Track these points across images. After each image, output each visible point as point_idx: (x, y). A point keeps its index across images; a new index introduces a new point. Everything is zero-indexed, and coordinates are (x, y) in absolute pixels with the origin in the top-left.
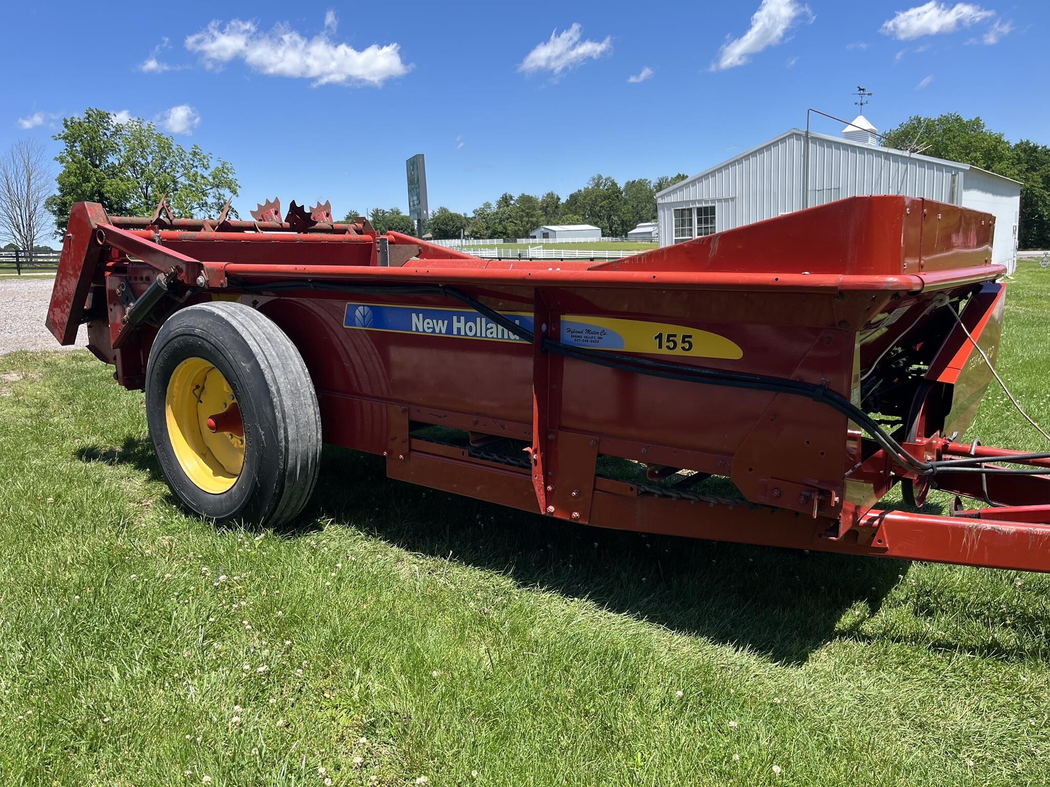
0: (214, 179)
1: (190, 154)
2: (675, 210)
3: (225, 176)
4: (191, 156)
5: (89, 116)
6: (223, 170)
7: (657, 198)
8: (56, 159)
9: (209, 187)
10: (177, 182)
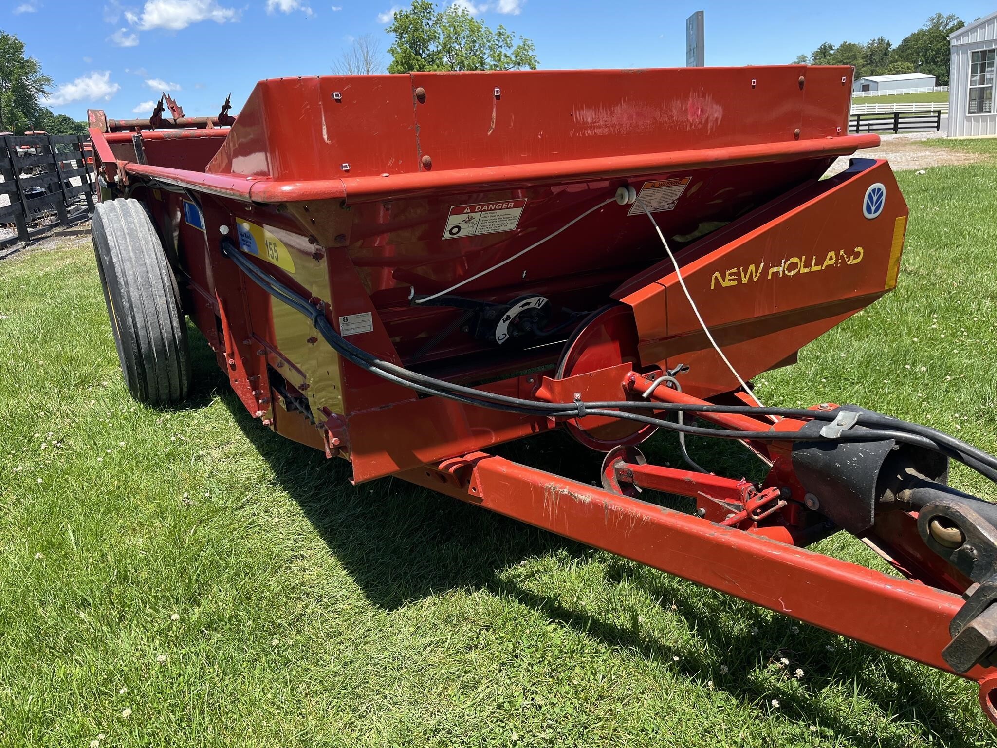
0: (516, 57)
1: (496, 35)
2: (973, 53)
3: (526, 53)
4: (496, 37)
5: (415, 8)
6: (524, 47)
7: (951, 39)
8: (389, 51)
9: (511, 66)
10: (485, 63)
